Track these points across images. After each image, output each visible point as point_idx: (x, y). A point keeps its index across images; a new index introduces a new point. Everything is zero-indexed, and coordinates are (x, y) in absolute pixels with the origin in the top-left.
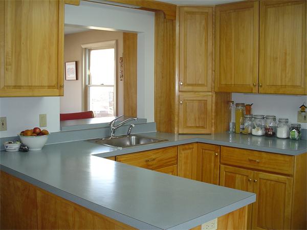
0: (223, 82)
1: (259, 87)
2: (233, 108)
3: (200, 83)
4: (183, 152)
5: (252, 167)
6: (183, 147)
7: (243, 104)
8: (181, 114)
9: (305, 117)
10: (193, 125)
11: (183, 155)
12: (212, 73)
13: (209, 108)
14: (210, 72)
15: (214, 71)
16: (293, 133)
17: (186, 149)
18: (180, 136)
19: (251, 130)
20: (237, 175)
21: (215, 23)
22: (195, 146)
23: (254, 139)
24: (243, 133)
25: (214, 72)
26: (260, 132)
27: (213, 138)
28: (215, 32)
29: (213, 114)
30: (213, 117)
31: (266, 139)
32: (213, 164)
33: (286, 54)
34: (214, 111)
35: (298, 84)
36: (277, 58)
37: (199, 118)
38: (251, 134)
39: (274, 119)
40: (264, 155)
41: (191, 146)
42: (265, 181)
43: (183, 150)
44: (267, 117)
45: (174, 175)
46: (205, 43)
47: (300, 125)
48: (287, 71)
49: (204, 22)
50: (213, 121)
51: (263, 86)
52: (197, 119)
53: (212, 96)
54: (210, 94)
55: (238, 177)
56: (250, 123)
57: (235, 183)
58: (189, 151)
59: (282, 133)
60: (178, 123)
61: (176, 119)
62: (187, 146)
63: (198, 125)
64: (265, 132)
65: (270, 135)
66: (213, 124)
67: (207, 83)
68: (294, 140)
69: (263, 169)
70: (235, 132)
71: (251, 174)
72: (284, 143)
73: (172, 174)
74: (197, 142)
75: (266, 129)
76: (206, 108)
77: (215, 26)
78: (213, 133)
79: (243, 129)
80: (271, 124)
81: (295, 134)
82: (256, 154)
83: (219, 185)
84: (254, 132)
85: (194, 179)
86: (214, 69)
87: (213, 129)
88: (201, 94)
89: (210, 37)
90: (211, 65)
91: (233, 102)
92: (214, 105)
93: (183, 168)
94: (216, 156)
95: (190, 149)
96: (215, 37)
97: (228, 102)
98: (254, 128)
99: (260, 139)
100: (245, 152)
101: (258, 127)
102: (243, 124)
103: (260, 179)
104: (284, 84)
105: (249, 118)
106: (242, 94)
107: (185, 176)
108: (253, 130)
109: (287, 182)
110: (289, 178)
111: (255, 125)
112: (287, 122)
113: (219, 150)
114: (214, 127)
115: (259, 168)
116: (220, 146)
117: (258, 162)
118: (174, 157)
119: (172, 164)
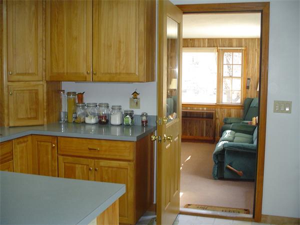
0: (55, 71)
1: (94, 76)
2: (64, 97)
3: (30, 72)
4: (18, 146)
5: (92, 156)
6: (18, 141)
7: (74, 93)
8: (11, 106)
9: (137, 103)
10: (24, 117)
11: (18, 149)
12: (43, 62)
13: (40, 97)
14: (40, 60)
15: (45, 59)
16: (127, 119)
17: (21, 143)
18: (11, 129)
19: (85, 119)
20: (77, 166)
21: (45, 9)
22: (30, 138)
23: (88, 127)
24: (77, 122)
25: (44, 61)
26: (93, 120)
27: (46, 129)
28: (45, 18)
29: (45, 104)
30: (45, 107)
31: (99, 127)
32: (50, 157)
33: (120, 42)
34: (45, 101)
35: (133, 71)
36: (111, 46)
37: (30, 109)
38: (84, 123)
39: (108, 107)
40: (104, 143)
41: (25, 139)
42: (106, 168)
43: (18, 144)
44: (100, 105)
45: (11, 171)
46: (35, 29)
47: (133, 111)
48: (121, 59)
49: (33, 8)
50: (45, 111)
51: (97, 74)
52: (29, 110)
53: (43, 85)
54: (41, 83)
55: (78, 167)
56: (83, 111)
57: (75, 173)
58: (24, 145)
59: (116, 120)
60: (8, 115)
61: (6, 111)
62: (21, 140)
63: (29, 117)
64: (98, 120)
65: (104, 122)
66: (45, 115)
67: (37, 72)
68: (128, 125)
69: (104, 156)
70: (67, 122)
71: (92, 163)
72: (118, 129)
73: (9, 171)
74: (31, 135)
75: (100, 117)
76: (37, 98)
77: (45, 11)
78: (45, 123)
79: (76, 118)
80: (104, 111)
81: (128, 120)
82: (96, 142)
83: (58, 177)
84: (88, 120)
85: (30, 173)
86: (44, 58)
87: (45, 120)
88: (32, 83)
89: (40, 24)
90: (41, 54)
91: (64, 91)
92: (45, 95)
93: (19, 164)
94: (53, 148)
95: (24, 142)
96: (45, 24)
97: (59, 91)
98: (87, 116)
99: (93, 128)
100: (84, 141)
101: (91, 115)
102: (76, 113)
103: (101, 166)
104: (118, 71)
105: (82, 106)
106: (74, 82)
107: (22, 171)
108: (86, 118)
109: (129, 168)
110: (130, 163)
111: (89, 114)
112: (120, 108)
113: (56, 142)
114: (46, 117)
115: (100, 156)
116: (57, 137)
117: (99, 151)
118: (10, 153)
119: (9, 160)
